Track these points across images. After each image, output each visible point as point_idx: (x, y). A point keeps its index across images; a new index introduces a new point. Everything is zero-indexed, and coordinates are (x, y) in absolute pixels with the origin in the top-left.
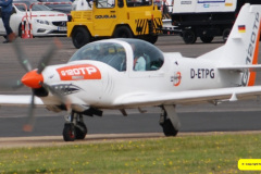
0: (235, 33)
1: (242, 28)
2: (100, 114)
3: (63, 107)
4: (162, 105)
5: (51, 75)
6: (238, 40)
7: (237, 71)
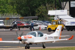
0: (57, 30)
1: (58, 29)
2: (32, 44)
3: (25, 43)
4: (43, 43)
5: (23, 37)
6: (57, 32)
7: (57, 37)
